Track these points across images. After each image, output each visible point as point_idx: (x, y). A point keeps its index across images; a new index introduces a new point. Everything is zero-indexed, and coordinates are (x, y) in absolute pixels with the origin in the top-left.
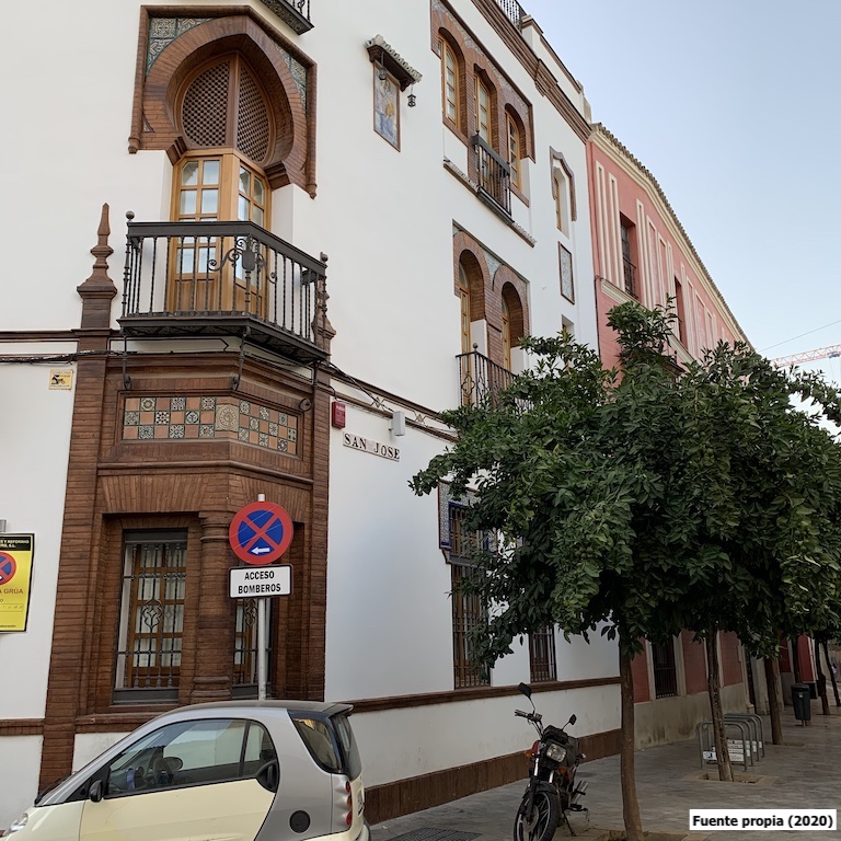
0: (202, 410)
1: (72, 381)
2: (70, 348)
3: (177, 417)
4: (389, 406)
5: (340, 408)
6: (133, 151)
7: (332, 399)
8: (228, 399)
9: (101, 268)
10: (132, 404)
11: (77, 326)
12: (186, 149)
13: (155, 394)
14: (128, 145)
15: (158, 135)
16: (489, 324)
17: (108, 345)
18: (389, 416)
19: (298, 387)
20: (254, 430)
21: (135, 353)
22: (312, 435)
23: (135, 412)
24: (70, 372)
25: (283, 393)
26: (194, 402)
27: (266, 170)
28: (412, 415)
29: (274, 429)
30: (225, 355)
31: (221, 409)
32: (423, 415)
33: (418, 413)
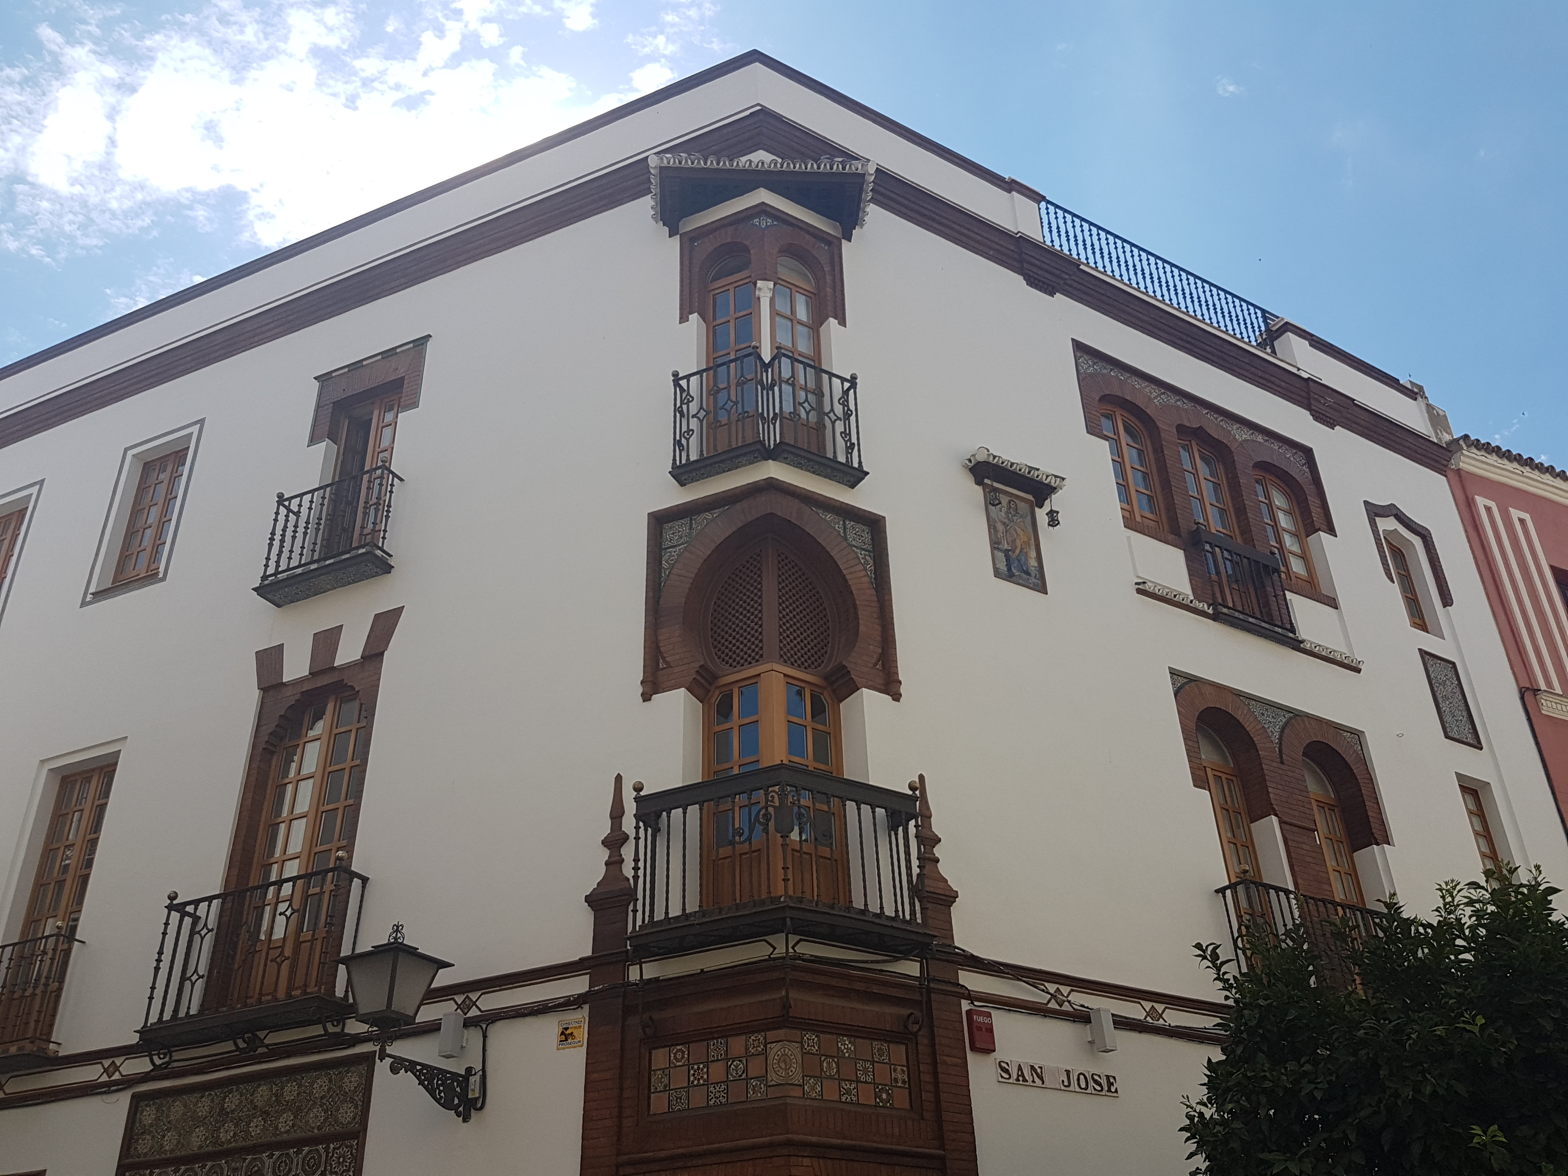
0: (748, 1056)
1: (582, 1034)
2: (579, 985)
3: (717, 1071)
4: (1079, 999)
5: (981, 1019)
6: (646, 697)
7: (965, 1005)
8: (781, 1033)
9: (614, 863)
10: (660, 1058)
11: (588, 952)
12: (715, 677)
13: (687, 1039)
14: (640, 690)
15: (676, 670)
16: (1281, 822)
17: (625, 972)
18: (1083, 1017)
19: (900, 994)
20: (830, 1077)
21: (657, 980)
22: (935, 1074)
23: (663, 1069)
24: (580, 1018)
25: (875, 1008)
26: (737, 1044)
27: (826, 678)
28: (1135, 1011)
29: (865, 1071)
30: (770, 964)
31: (775, 1049)
32: (1160, 1007)
33: (1148, 1005)
